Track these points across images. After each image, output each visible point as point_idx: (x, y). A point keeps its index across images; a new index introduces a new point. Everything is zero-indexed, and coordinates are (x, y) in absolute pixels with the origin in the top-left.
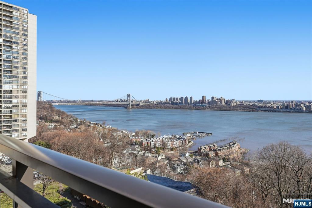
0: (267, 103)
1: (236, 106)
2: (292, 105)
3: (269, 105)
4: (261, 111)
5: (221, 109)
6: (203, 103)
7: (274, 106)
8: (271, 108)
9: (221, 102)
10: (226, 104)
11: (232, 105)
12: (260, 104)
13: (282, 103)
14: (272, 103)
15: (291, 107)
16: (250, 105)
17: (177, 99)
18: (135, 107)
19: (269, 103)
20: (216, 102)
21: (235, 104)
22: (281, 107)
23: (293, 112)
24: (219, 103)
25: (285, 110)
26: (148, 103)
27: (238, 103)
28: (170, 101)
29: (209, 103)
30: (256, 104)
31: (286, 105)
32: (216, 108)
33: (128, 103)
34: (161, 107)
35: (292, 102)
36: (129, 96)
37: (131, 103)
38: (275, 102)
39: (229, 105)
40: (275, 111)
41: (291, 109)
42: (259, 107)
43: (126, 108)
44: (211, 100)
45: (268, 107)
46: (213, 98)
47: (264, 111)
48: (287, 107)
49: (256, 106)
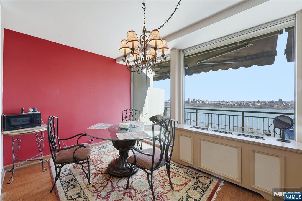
0: (228, 102)
2: (243, 104)
4: (224, 107)
6: (189, 102)
7: (232, 104)
8: (230, 105)
9: (199, 102)
10: (202, 103)
11: (206, 103)
12: (223, 103)
13: (237, 102)
14: (231, 102)
16: (217, 103)
20: (196, 102)
21: (208, 103)
22: (236, 105)
23: (244, 108)
24: (198, 102)
25: (239, 107)
27: (210, 102)
28: (169, 101)
29: (192, 102)
31: (239, 103)
32: (196, 105)
35: (243, 102)
38: (232, 102)
39: (204, 103)
40: (233, 107)
41: (243, 106)
44: (193, 100)
45: (228, 105)
47: (226, 107)
48: (240, 105)
49: (221, 104)
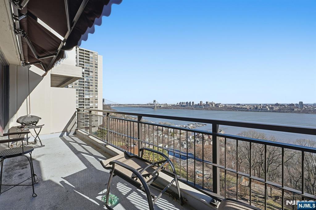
0: (243, 106)
1: (222, 107)
2: (260, 107)
3: (244, 107)
4: (239, 110)
5: (212, 109)
6: (201, 105)
7: (248, 107)
8: (246, 108)
9: (212, 105)
10: (215, 106)
11: (220, 107)
12: (238, 106)
13: (253, 105)
14: (246, 106)
15: (259, 108)
16: (231, 107)
17: (184, 103)
18: (158, 108)
19: (245, 105)
20: (209, 105)
21: (221, 106)
22: (253, 108)
23: (260, 111)
24: (211, 106)
25: (255, 110)
26: (166, 106)
27: (223, 106)
28: (179, 104)
29: (204, 106)
30: (235, 106)
31: (256, 107)
32: (209, 109)
33: (154, 106)
34: (174, 108)
35: (260, 105)
36: (155, 101)
37: (156, 106)
38: (248, 105)
39: (218, 107)
40: (248, 111)
41: (259, 109)
42: (237, 108)
43: (153, 108)
44: (205, 103)
45: (244, 108)
46: (207, 102)
47: (241, 110)
48: (256, 108)
